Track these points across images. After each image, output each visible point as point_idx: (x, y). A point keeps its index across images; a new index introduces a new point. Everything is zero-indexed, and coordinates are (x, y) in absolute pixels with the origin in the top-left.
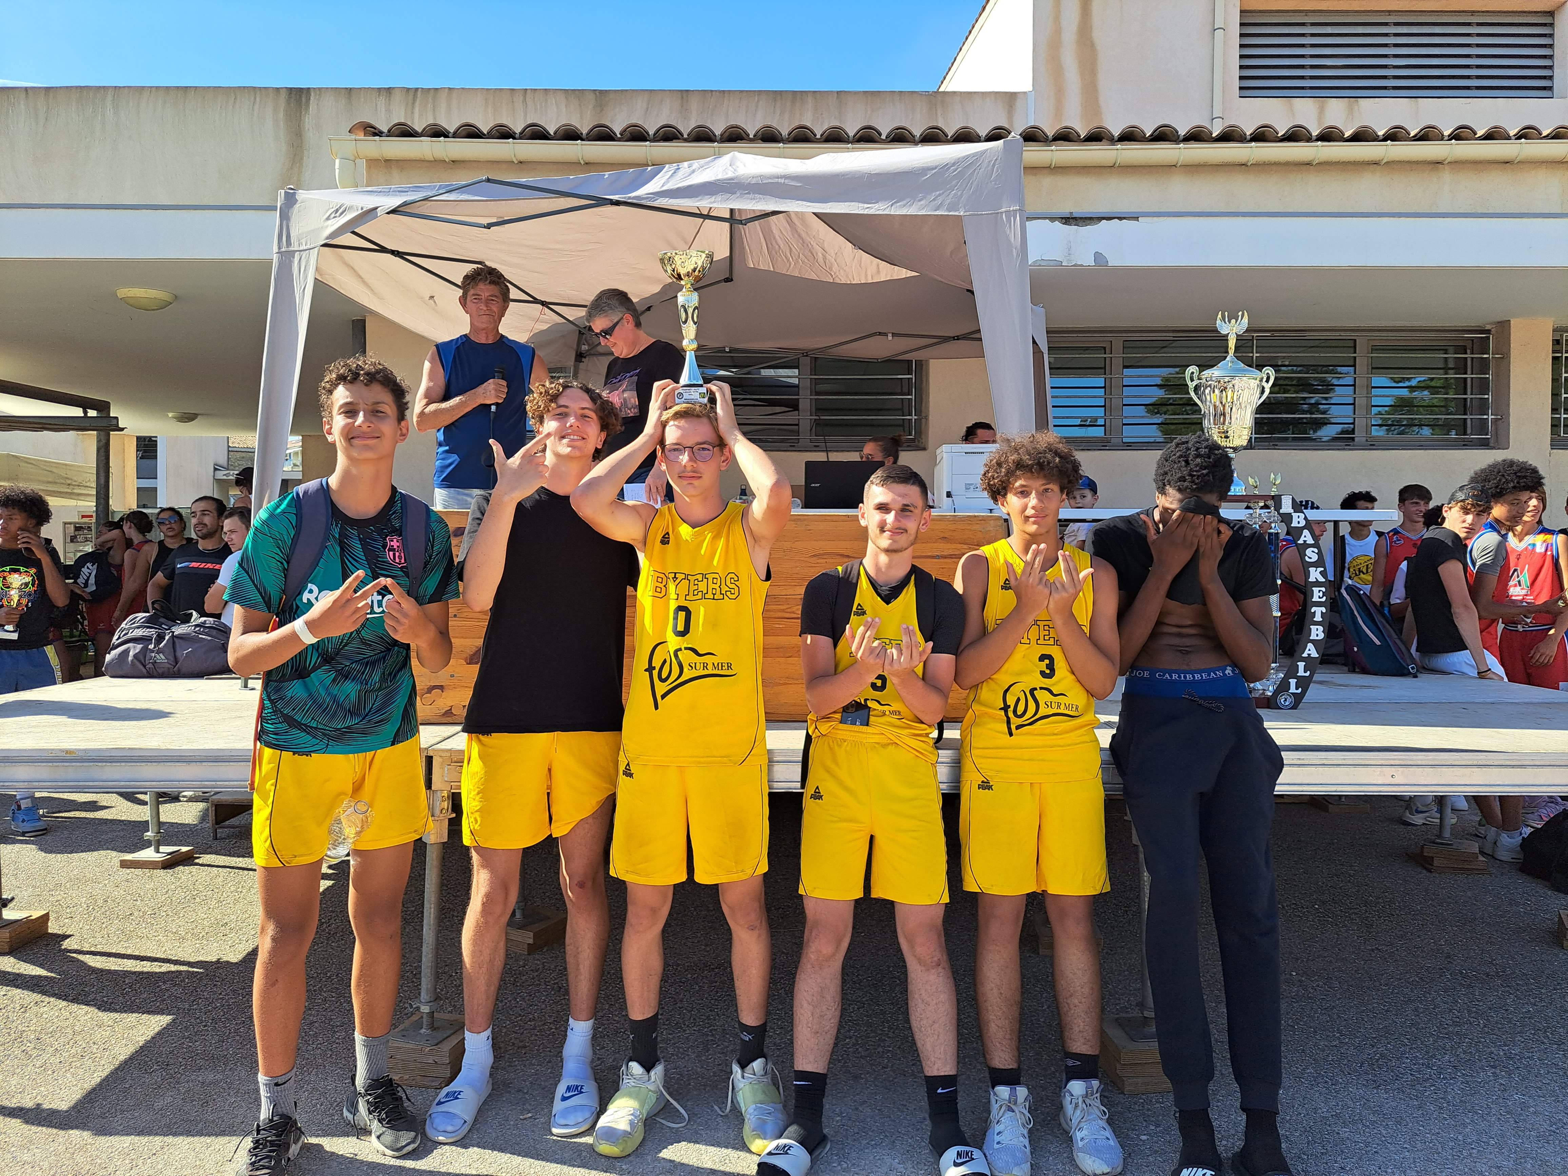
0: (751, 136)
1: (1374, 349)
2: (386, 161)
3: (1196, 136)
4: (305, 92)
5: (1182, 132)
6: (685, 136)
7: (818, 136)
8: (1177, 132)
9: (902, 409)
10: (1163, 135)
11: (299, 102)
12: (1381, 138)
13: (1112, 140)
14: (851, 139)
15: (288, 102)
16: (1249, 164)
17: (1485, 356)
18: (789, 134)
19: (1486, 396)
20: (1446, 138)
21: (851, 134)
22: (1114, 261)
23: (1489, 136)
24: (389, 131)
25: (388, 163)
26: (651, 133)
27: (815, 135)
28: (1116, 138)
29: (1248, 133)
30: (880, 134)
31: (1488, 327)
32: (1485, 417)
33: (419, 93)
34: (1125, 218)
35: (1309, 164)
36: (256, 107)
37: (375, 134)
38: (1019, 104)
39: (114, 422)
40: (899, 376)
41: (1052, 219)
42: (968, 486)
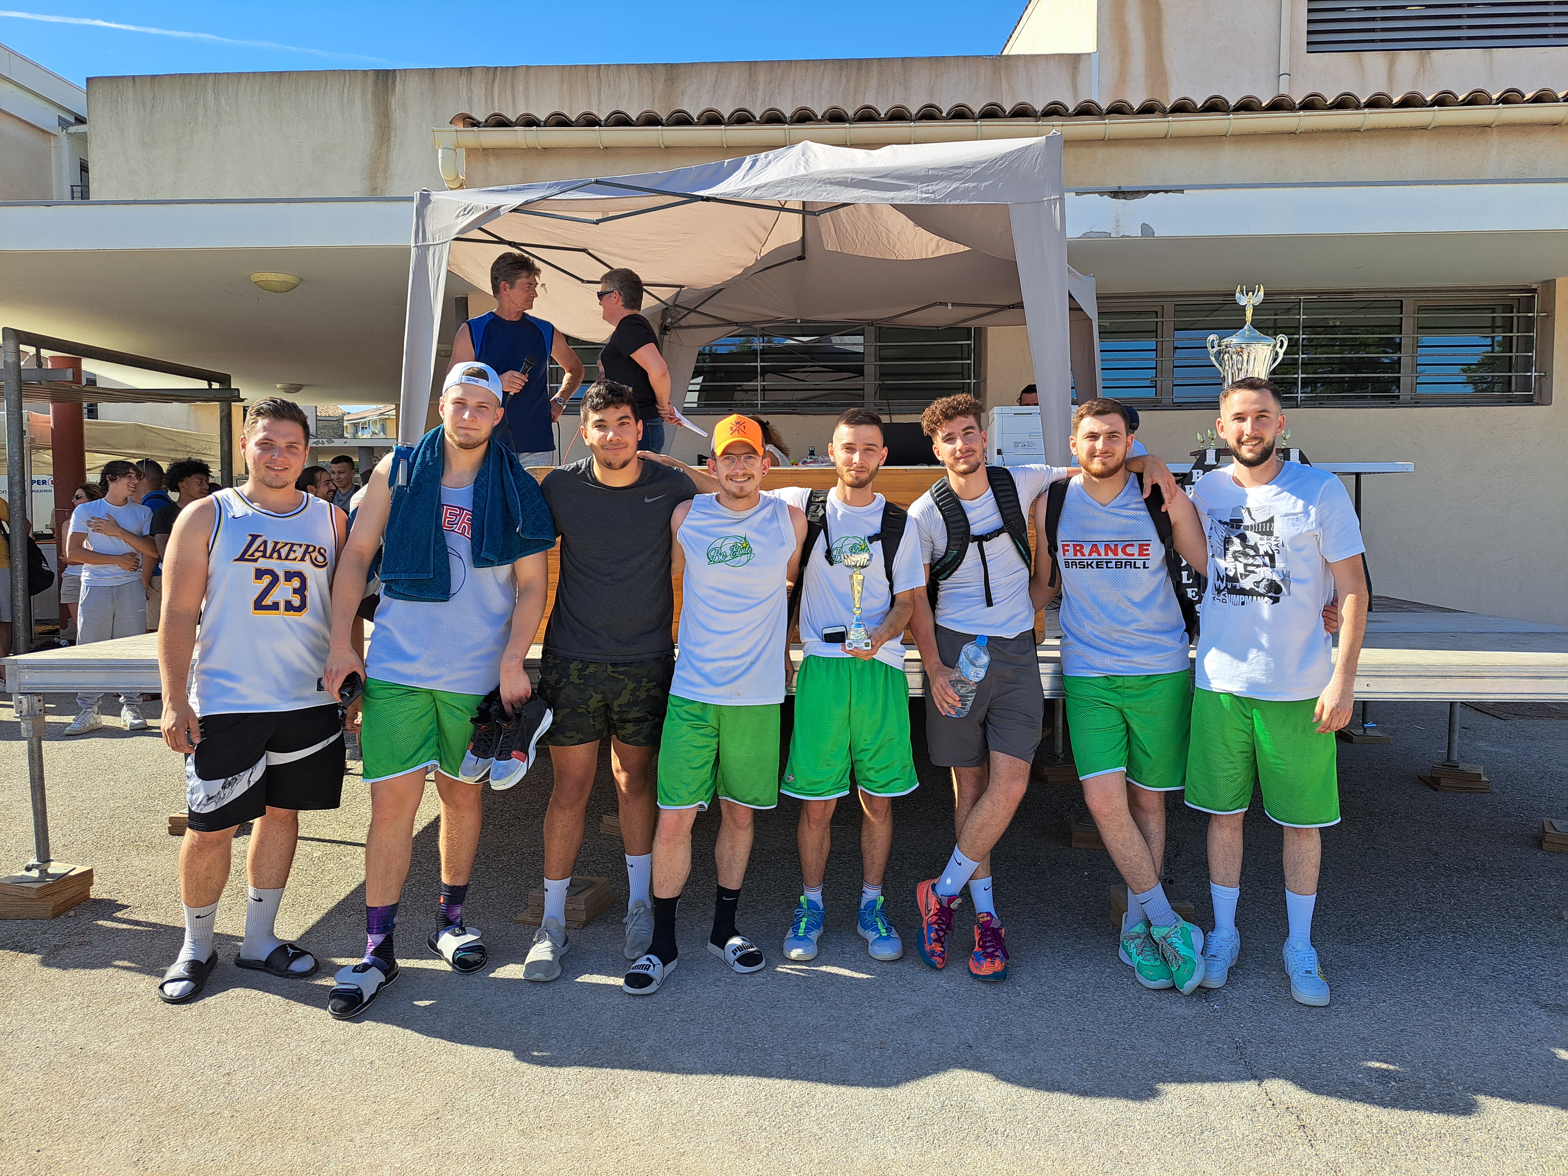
0: (819, 117)
1: (1421, 309)
2: (484, 149)
3: (1247, 106)
4: (391, 73)
5: (1232, 103)
7: (883, 116)
8: (1228, 103)
9: (962, 373)
10: (1214, 106)
11: (386, 83)
12: (1429, 103)
13: (1164, 112)
14: (913, 117)
15: (376, 83)
16: (1298, 132)
17: (1530, 315)
18: (855, 115)
19: (1530, 354)
20: (1494, 102)
21: (914, 112)
22: (1160, 232)
23: (1538, 99)
24: (486, 121)
25: (487, 152)
26: (726, 116)
28: (1168, 110)
29: (1297, 102)
30: (941, 112)
31: (1534, 286)
32: (1529, 374)
33: (498, 72)
34: (1170, 191)
35: (1357, 130)
36: (346, 90)
37: (473, 125)
38: (1082, 66)
39: (236, 393)
40: (959, 343)
41: (1102, 193)
42: (1016, 445)
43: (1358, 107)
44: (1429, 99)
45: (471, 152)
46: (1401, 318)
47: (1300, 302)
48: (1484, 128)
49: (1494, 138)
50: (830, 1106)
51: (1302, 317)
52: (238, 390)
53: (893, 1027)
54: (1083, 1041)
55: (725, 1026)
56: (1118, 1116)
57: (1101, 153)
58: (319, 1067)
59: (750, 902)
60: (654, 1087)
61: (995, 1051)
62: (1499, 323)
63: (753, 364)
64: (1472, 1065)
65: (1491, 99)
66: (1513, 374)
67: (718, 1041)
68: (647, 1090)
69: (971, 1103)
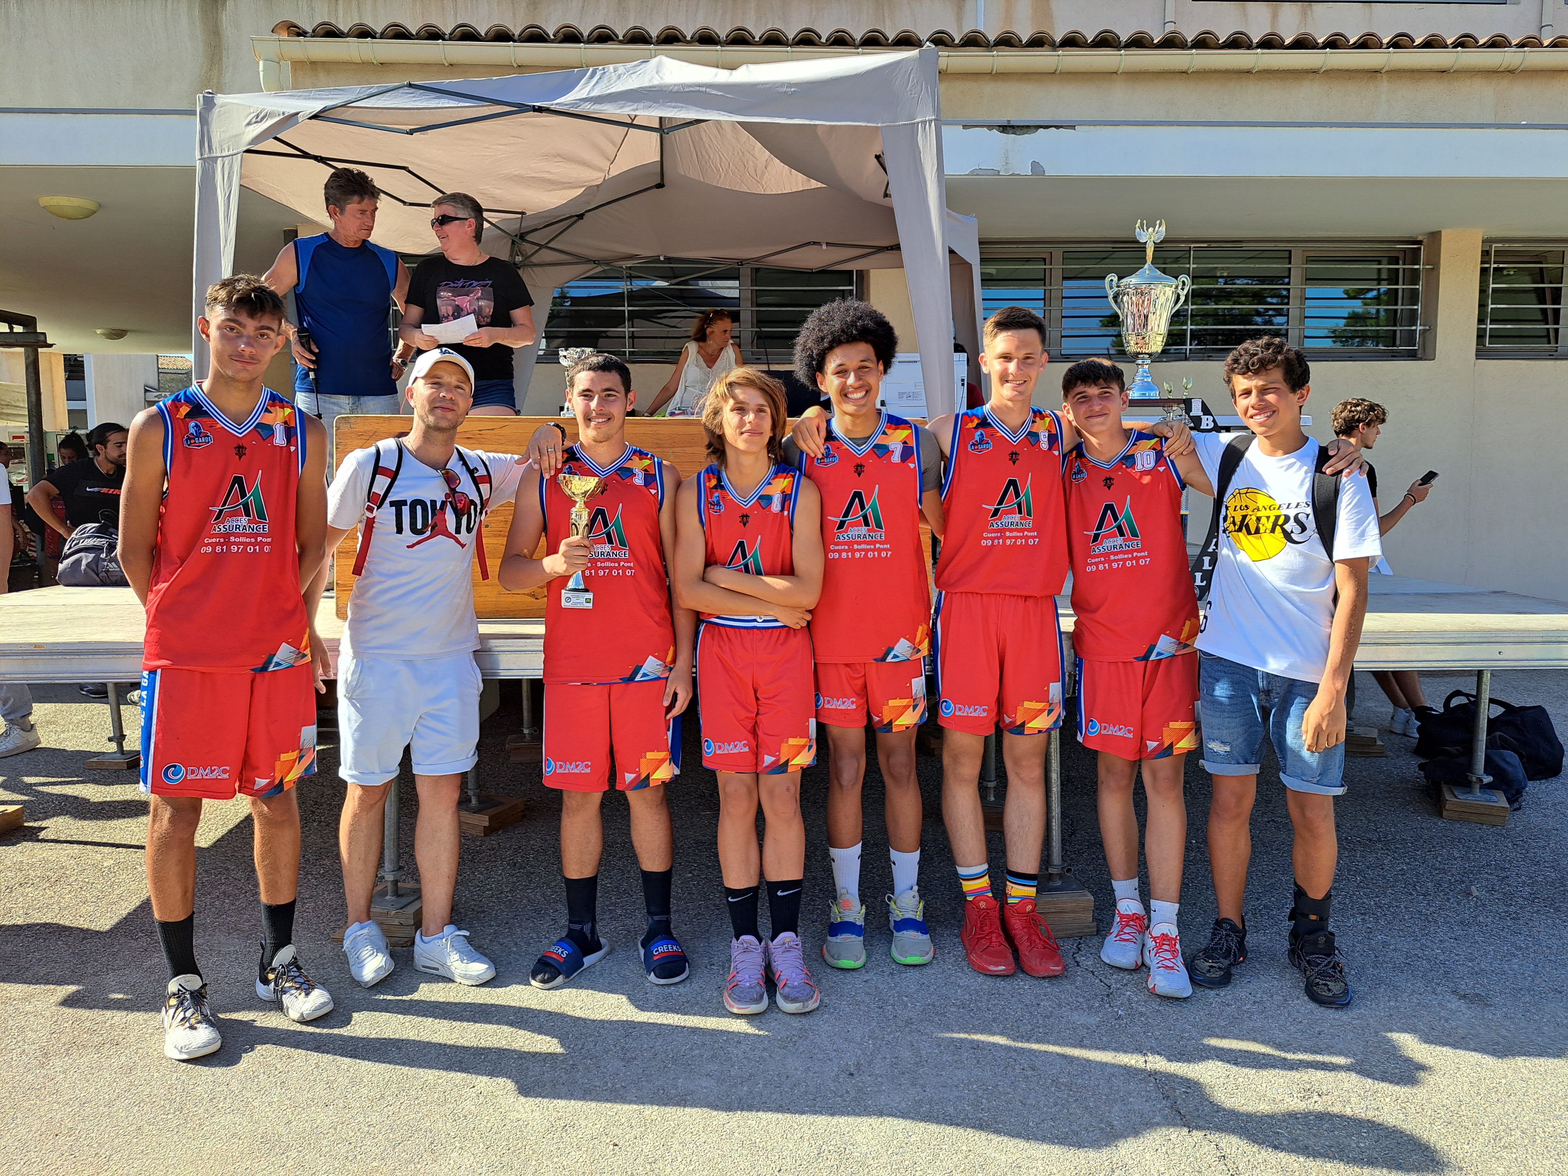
0: (688, 38)
1: (1309, 260)
2: (312, 63)
3: (1138, 42)
5: (1124, 38)
6: (621, 37)
7: (757, 39)
8: (1118, 39)
12: (1321, 45)
13: (1054, 46)
14: (790, 42)
16: (1190, 72)
17: (1416, 267)
18: (727, 37)
19: (1416, 307)
20: (1385, 46)
21: (791, 36)
22: (1051, 171)
23: (1427, 45)
24: (314, 31)
25: (315, 65)
27: (754, 38)
28: (1057, 44)
29: (1190, 40)
30: (820, 38)
31: (1420, 238)
32: (1413, 328)
34: (1062, 127)
35: (1249, 72)
37: (299, 35)
38: (968, 5)
39: (42, 338)
40: (840, 288)
41: (990, 127)
42: (901, 395)
43: (1250, 47)
44: (1320, 41)
45: (298, 65)
46: (1290, 269)
47: (1190, 251)
48: (1374, 73)
49: (1384, 84)
50: (688, 1160)
51: (1192, 266)
52: (44, 334)
53: (765, 1054)
54: (978, 1061)
55: (571, 1062)
56: (1018, 1155)
57: (989, 87)
58: (73, 1138)
59: (607, 906)
60: (481, 1145)
61: (880, 1079)
62: (1384, 275)
63: (619, 308)
64: (1397, 1071)
65: (1382, 43)
66: (1398, 328)
67: (561, 1082)
68: (472, 1149)
69: (851, 1147)
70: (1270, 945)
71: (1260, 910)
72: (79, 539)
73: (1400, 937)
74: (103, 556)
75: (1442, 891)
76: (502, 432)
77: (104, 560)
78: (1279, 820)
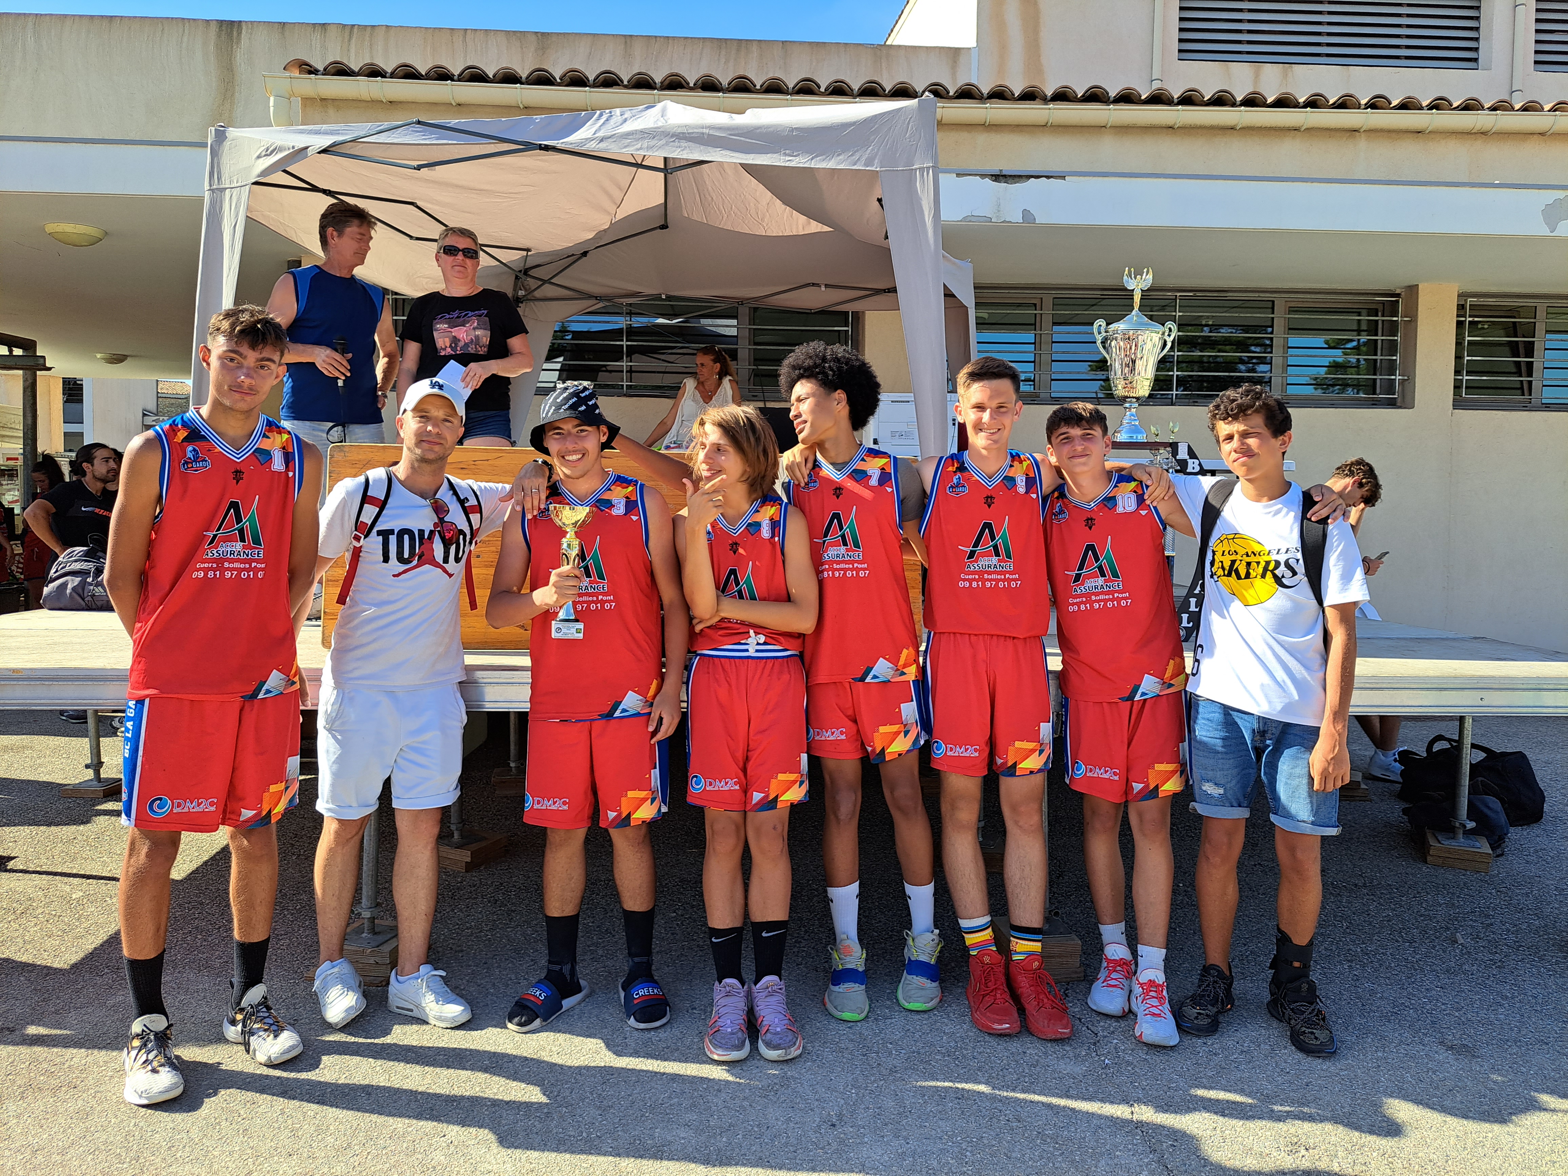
0: (692, 85)
1: (1292, 310)
2: (322, 100)
3: (1127, 98)
4: (236, 25)
5: (1113, 94)
6: (626, 83)
7: (758, 87)
8: (1108, 93)
10: (1095, 96)
11: (230, 35)
12: (1302, 104)
13: (1045, 100)
14: (790, 90)
15: (219, 36)
16: (1176, 127)
17: (1395, 319)
18: (729, 84)
19: (1394, 358)
20: (1363, 107)
21: (790, 85)
22: (1041, 218)
23: (1404, 106)
24: (325, 69)
25: (326, 102)
26: (591, 78)
27: (755, 86)
28: (1049, 98)
29: (1176, 97)
30: (819, 87)
31: (1398, 291)
32: (1393, 377)
33: (355, 30)
34: (1052, 177)
35: (1232, 128)
36: (185, 39)
37: (310, 73)
38: (962, 59)
39: (41, 361)
40: (836, 329)
41: (983, 176)
42: (893, 434)
43: (1234, 105)
44: (1301, 100)
45: (308, 101)
46: (1273, 318)
47: (1176, 299)
48: (1354, 131)
49: (1362, 143)
51: (1178, 314)
52: (44, 357)
57: (982, 138)
62: (1364, 327)
63: (618, 343)
65: (1360, 104)
66: (1378, 377)
70: (1258, 992)
71: (1247, 956)
72: (67, 562)
73: (1387, 985)
74: (90, 580)
75: (1428, 938)
76: (497, 462)
77: (91, 584)
78: (1266, 863)
